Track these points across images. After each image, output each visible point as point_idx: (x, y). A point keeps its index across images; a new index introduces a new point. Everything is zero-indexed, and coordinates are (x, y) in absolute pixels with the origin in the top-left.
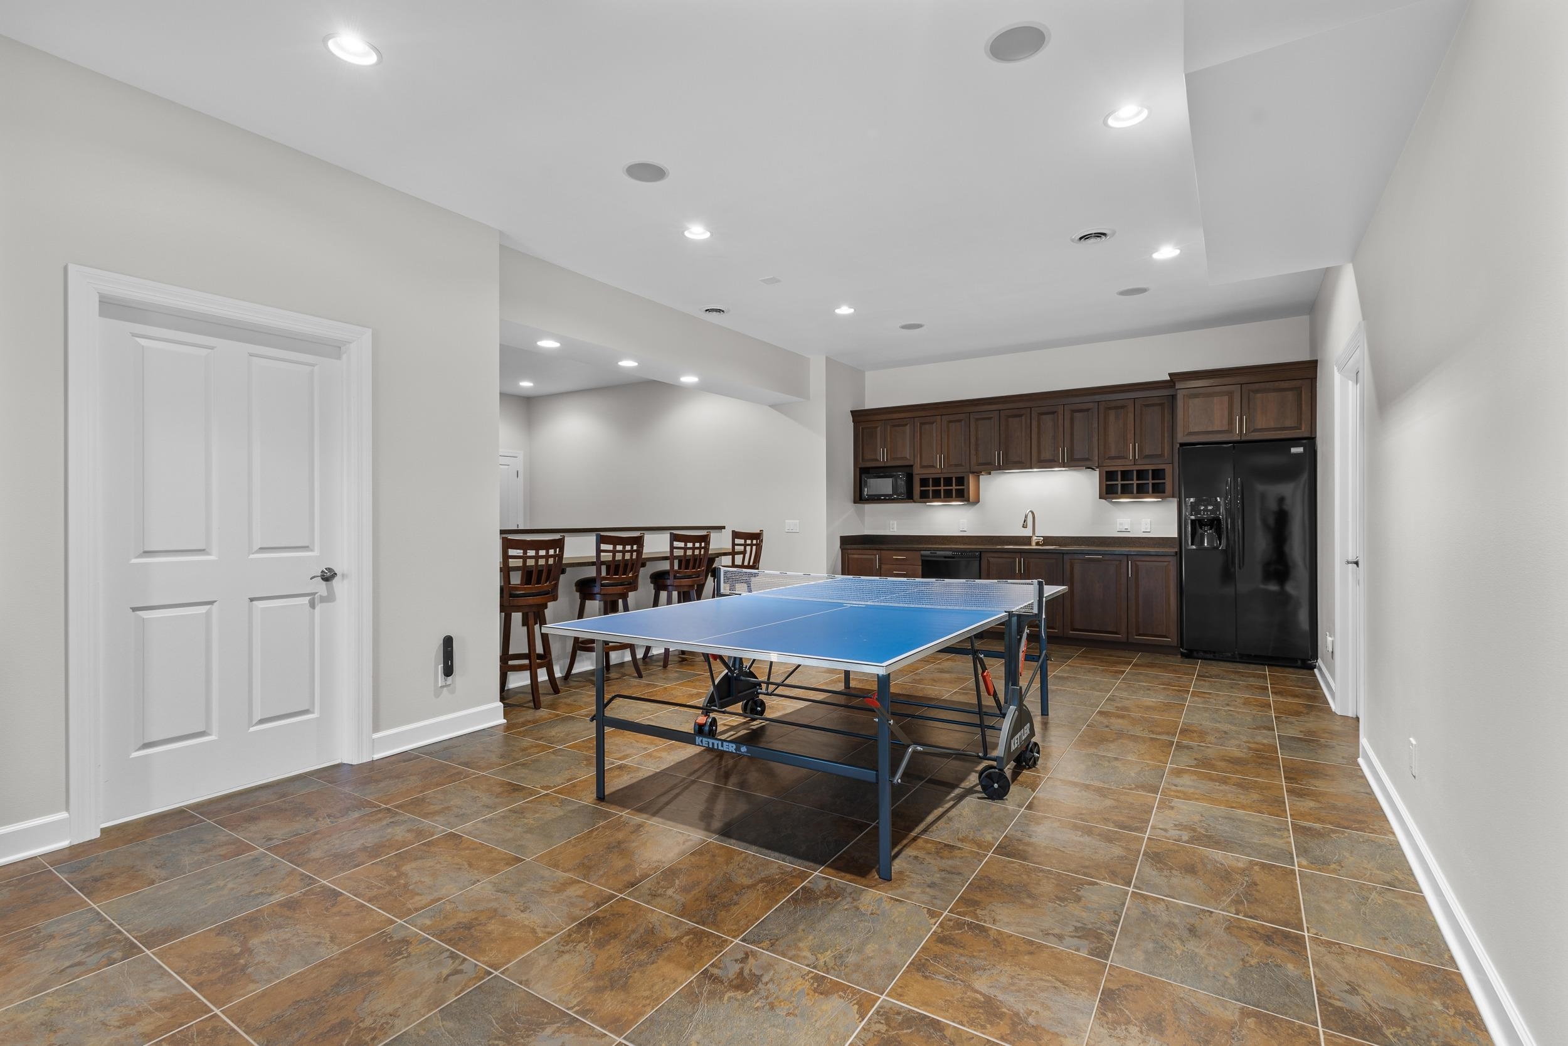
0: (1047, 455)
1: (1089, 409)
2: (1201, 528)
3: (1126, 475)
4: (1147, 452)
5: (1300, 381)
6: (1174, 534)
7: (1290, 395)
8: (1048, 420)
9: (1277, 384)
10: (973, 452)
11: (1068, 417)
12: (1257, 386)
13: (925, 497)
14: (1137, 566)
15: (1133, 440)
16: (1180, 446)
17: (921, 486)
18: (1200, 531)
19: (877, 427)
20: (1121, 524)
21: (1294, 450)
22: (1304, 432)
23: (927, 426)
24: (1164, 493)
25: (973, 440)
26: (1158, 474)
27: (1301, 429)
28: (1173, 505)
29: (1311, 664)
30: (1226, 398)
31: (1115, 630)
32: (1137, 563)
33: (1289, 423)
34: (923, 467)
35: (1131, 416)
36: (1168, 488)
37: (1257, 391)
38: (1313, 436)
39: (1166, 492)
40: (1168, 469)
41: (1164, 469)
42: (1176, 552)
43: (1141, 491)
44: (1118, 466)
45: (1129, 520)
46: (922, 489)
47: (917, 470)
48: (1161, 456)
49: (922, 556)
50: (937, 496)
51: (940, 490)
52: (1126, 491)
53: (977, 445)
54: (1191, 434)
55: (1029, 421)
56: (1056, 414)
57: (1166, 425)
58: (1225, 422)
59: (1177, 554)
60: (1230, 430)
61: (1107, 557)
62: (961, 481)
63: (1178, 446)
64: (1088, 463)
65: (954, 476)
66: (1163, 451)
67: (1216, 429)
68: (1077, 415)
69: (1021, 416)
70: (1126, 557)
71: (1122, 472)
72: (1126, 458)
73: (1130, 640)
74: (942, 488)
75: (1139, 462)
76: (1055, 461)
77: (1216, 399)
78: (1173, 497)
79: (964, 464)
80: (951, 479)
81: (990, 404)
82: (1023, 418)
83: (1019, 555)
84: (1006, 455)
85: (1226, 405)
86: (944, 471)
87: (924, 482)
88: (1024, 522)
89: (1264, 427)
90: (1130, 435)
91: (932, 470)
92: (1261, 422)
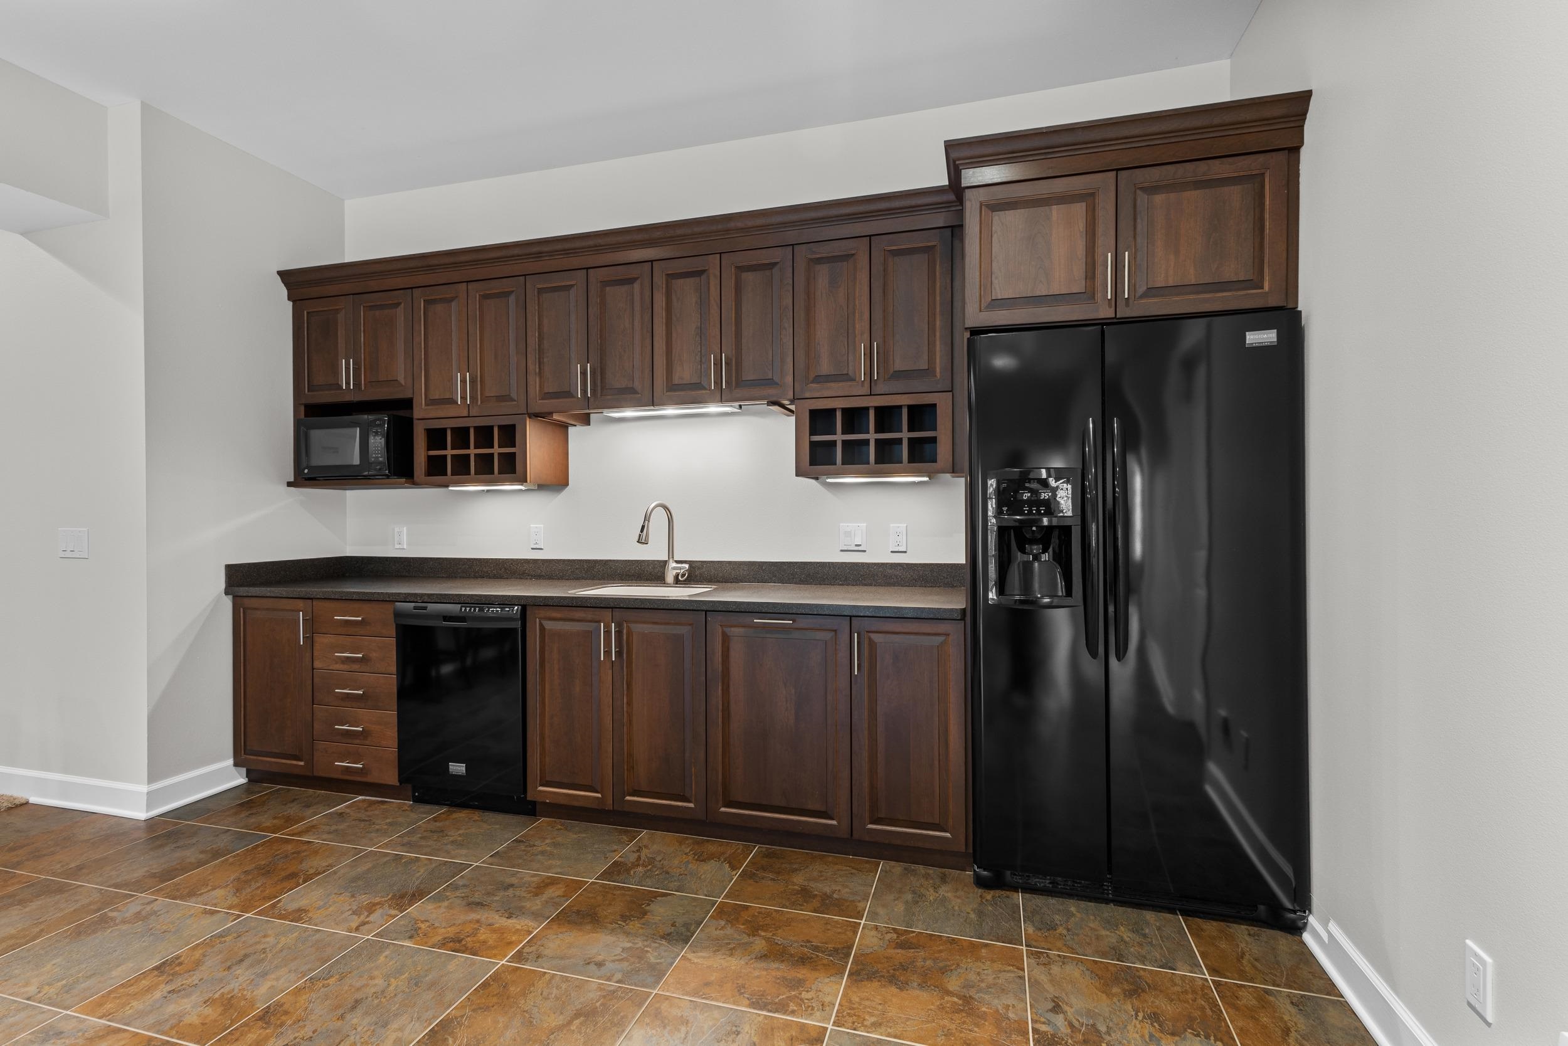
0: (685, 373)
1: (773, 265)
2: (1023, 551)
3: (854, 418)
4: (899, 365)
5: (1261, 158)
6: (959, 557)
7: (1235, 196)
8: (687, 289)
9: (1202, 166)
10: (533, 367)
11: (729, 284)
12: (1154, 174)
13: (437, 471)
14: (872, 645)
15: (866, 336)
16: (971, 335)
17: (429, 448)
18: (1020, 557)
19: (337, 311)
20: (848, 534)
21: (1253, 338)
22: (1268, 293)
23: (439, 308)
24: (935, 461)
25: (533, 341)
26: (922, 415)
27: (1263, 288)
28: (958, 487)
29: (1294, 921)
30: (1080, 208)
31: (823, 809)
32: (874, 636)
33: (1232, 270)
34: (431, 402)
35: (863, 277)
36: (943, 449)
37: (1153, 189)
38: (1290, 306)
39: (939, 457)
40: (943, 403)
41: (935, 405)
42: (964, 611)
43: (887, 456)
44: (835, 396)
45: (865, 525)
46: (432, 453)
47: (420, 410)
48: (929, 372)
49: (398, 615)
50: (462, 470)
51: (468, 456)
52: (854, 456)
53: (541, 351)
54: (997, 304)
55: (648, 293)
56: (704, 277)
57: (938, 298)
58: (1079, 270)
59: (963, 618)
60: (1090, 294)
61: (803, 622)
62: (510, 434)
63: (967, 335)
64: (772, 392)
65: (495, 422)
66: (931, 360)
67: (1056, 289)
68: (748, 277)
69: (630, 281)
70: (846, 622)
71: (845, 411)
72: (853, 380)
73: (856, 836)
74: (472, 451)
75: (880, 388)
76: (704, 388)
77: (1056, 211)
78: (954, 470)
79: (514, 395)
80: (489, 429)
81: (566, 252)
82: (637, 286)
83: (608, 614)
84: (600, 374)
85: (1081, 225)
86: (473, 412)
87: (436, 438)
88: (642, 531)
89: (1171, 283)
90: (861, 325)
91: (451, 411)
92: (1166, 272)
